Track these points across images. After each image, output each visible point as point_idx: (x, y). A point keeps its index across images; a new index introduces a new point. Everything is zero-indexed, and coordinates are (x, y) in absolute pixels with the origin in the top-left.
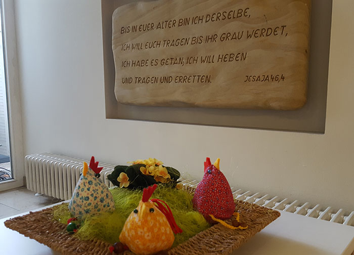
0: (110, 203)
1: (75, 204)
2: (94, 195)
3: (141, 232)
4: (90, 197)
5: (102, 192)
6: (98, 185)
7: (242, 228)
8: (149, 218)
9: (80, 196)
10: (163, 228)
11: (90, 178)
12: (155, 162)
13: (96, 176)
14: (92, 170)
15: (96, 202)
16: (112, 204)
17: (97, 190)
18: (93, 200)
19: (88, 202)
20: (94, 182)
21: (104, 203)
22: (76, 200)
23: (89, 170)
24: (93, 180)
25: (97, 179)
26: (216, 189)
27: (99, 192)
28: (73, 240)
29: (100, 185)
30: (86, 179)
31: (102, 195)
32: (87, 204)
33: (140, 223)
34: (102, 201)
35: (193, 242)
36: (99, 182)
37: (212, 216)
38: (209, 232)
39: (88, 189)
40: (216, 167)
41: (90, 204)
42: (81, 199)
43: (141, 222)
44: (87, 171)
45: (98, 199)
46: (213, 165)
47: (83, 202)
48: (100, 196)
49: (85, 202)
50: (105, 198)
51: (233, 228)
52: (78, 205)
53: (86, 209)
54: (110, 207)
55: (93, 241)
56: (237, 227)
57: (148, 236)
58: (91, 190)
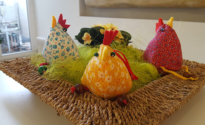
0: (75, 52)
1: (46, 51)
2: (62, 45)
3: (102, 75)
4: (58, 46)
5: (68, 43)
6: (65, 37)
7: (193, 79)
8: (110, 62)
9: (50, 45)
10: (123, 73)
11: (57, 30)
12: (112, 27)
13: (63, 30)
14: (60, 25)
15: (63, 50)
16: (77, 54)
17: (64, 41)
18: (60, 48)
19: (56, 50)
20: (61, 34)
21: (70, 52)
22: (46, 48)
23: (57, 24)
24: (60, 32)
25: (64, 32)
26: (169, 44)
27: (66, 42)
28: (41, 79)
29: (66, 37)
30: (55, 30)
31: (68, 46)
32: (55, 52)
33: (100, 66)
34: (68, 50)
35: (149, 88)
36: (66, 35)
37: (163, 68)
38: (162, 81)
39: (56, 39)
40: (170, 25)
41: (57, 52)
42: (50, 47)
43: (102, 65)
44: (56, 24)
45: (65, 48)
46: (165, 25)
47: (52, 49)
48: (66, 46)
49: (53, 49)
50: (71, 48)
51: (184, 78)
52: (48, 52)
53: (54, 55)
54: (75, 56)
55: (58, 81)
56: (188, 78)
57: (109, 79)
58: (59, 39)
